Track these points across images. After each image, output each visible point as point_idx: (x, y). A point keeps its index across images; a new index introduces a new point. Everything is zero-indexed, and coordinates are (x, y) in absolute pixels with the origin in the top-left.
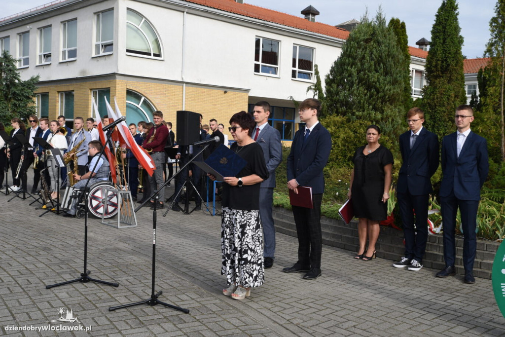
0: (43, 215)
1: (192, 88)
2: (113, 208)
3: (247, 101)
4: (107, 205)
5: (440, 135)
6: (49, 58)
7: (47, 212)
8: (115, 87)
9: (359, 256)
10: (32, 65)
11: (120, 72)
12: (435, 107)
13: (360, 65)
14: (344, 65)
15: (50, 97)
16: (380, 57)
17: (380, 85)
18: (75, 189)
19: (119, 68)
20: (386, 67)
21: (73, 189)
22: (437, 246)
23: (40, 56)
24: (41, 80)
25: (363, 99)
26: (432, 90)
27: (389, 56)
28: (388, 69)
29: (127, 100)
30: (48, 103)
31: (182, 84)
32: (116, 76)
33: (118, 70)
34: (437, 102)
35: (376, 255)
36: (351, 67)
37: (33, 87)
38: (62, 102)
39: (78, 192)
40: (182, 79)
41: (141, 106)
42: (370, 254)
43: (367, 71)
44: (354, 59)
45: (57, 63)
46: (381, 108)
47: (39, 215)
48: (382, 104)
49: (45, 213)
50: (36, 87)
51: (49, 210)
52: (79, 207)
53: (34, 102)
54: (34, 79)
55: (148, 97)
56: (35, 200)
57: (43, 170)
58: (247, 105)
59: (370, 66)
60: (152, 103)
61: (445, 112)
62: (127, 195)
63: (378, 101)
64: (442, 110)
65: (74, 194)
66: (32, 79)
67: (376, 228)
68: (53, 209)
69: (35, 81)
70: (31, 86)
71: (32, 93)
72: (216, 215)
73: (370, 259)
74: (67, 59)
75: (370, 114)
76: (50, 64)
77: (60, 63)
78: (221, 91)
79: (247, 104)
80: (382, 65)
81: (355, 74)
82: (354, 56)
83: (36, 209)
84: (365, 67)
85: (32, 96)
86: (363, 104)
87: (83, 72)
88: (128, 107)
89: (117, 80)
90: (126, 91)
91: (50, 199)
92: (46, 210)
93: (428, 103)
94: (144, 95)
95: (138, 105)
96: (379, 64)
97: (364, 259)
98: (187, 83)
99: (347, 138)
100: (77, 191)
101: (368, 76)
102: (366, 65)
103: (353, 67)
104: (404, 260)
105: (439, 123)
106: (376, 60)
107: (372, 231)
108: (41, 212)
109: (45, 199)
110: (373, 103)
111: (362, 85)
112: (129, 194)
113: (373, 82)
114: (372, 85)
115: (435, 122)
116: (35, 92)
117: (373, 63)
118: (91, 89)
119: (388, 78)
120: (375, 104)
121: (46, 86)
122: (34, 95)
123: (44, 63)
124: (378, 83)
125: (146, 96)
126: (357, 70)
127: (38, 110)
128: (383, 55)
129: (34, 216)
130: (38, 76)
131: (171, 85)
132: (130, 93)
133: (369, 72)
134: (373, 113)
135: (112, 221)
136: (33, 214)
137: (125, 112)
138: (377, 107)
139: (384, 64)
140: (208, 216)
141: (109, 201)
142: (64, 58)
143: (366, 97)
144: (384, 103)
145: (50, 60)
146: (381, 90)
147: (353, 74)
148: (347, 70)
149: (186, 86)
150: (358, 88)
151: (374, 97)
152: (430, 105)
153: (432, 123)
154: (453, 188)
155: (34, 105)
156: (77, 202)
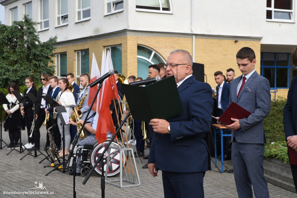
0: (49, 173)
1: (202, 40)
2: (117, 166)
3: (260, 49)
4: (111, 162)
6: (66, 19)
7: (54, 170)
8: (126, 43)
10: (51, 27)
11: (130, 29)
15: (68, 56)
18: (79, 147)
19: (129, 25)
21: (78, 147)
23: (58, 18)
24: (58, 40)
29: (138, 55)
30: (66, 61)
31: (191, 36)
32: (128, 32)
33: (128, 26)
37: (52, 47)
38: (78, 60)
39: (83, 149)
40: (192, 30)
41: (152, 61)
45: (74, 23)
47: (46, 174)
49: (51, 172)
50: (54, 47)
51: (56, 168)
52: (83, 165)
53: (52, 62)
54: (52, 40)
55: (158, 51)
56: (45, 157)
57: (50, 128)
58: (260, 54)
60: (162, 56)
62: (129, 152)
65: (78, 152)
66: (51, 40)
68: (60, 167)
69: (53, 42)
70: (50, 47)
71: (51, 53)
72: (224, 171)
74: (82, 20)
76: (67, 25)
77: (76, 23)
78: (232, 41)
79: (260, 52)
83: (45, 167)
85: (51, 56)
87: (97, 30)
88: (139, 61)
89: (128, 36)
90: (137, 47)
91: (57, 158)
92: (53, 169)
94: (155, 49)
95: (149, 59)
98: (196, 35)
100: (81, 149)
108: (48, 170)
109: (53, 157)
112: (131, 151)
116: (53, 52)
118: (104, 47)
121: (64, 46)
122: (53, 55)
123: (62, 24)
125: (156, 50)
127: (58, 69)
129: (40, 175)
130: (56, 37)
131: (181, 38)
132: (141, 48)
135: (116, 179)
136: (41, 173)
137: (137, 67)
140: (217, 173)
141: (113, 158)
142: (79, 18)
145: (67, 22)
149: (195, 38)
155: (53, 65)
156: (81, 160)
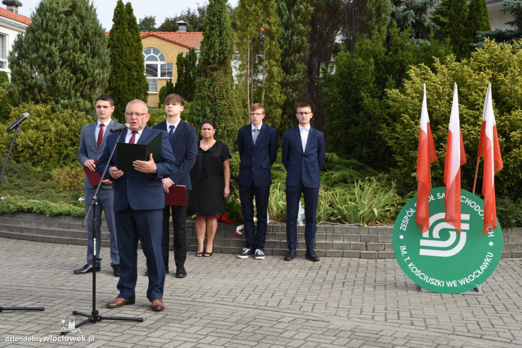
5: (221, 128)
9: (201, 253)
12: (215, 100)
13: (62, 43)
14: (39, 40)
16: (87, 35)
17: (88, 68)
20: (94, 48)
22: (273, 234)
25: (69, 84)
26: (210, 83)
27: (95, 34)
28: (96, 50)
34: (217, 95)
35: (215, 251)
36: (51, 44)
42: (209, 250)
43: (71, 51)
44: (55, 34)
46: (89, 95)
48: (90, 90)
59: (75, 45)
61: (225, 105)
63: (86, 87)
64: (223, 103)
67: (214, 223)
73: (211, 254)
75: (78, 102)
80: (88, 44)
81: (57, 53)
82: (54, 32)
84: (68, 45)
86: (69, 90)
93: (208, 96)
96: (85, 44)
97: (206, 255)
99: (61, 131)
101: (74, 57)
102: (70, 44)
103: (54, 44)
104: (247, 250)
105: (221, 116)
106: (81, 38)
107: (212, 226)
110: (81, 89)
111: (66, 68)
113: (81, 65)
114: (80, 68)
115: (216, 115)
117: (77, 41)
119: (97, 60)
120: (82, 91)
124: (86, 66)
126: (59, 49)
128: (90, 33)
133: (73, 51)
134: (81, 101)
138: (85, 94)
139: (91, 44)
143: (73, 82)
144: (92, 90)
146: (89, 74)
147: (54, 54)
148: (45, 48)
150: (63, 71)
151: (81, 82)
152: (209, 97)
153: (213, 116)
154: (301, 177)
